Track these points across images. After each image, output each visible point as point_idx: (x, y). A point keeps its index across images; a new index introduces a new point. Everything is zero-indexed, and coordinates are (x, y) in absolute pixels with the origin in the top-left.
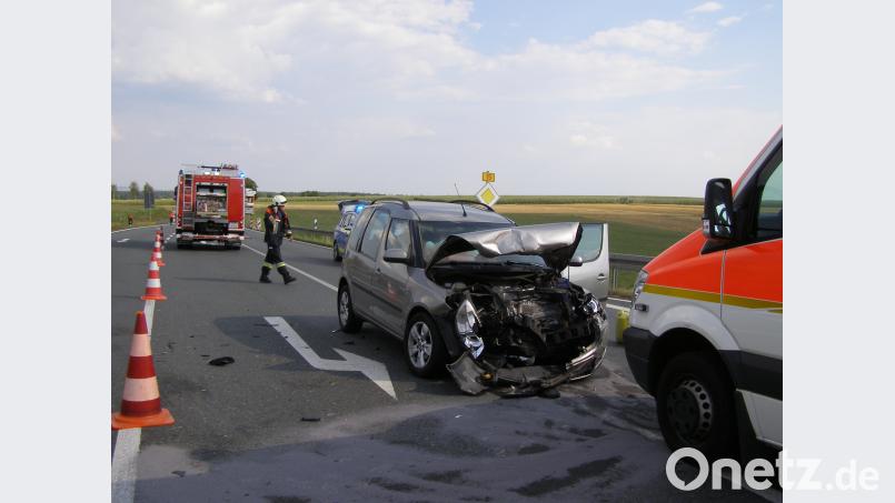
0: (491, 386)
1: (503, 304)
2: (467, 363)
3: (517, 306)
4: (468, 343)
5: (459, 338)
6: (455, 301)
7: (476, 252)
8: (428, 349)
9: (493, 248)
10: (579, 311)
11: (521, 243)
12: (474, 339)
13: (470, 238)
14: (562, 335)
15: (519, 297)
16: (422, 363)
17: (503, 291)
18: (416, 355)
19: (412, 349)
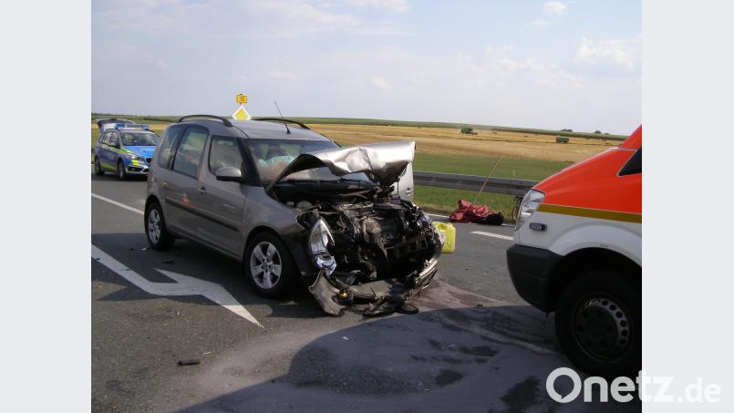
0: (349, 303)
1: (348, 221)
2: (323, 282)
3: (361, 223)
4: (320, 262)
5: (310, 258)
6: (307, 221)
7: (326, 169)
8: (278, 270)
9: (343, 166)
10: (413, 225)
11: (369, 162)
12: (326, 258)
13: (323, 157)
14: (402, 249)
15: (360, 212)
16: (268, 284)
17: (345, 208)
18: (261, 276)
19: (256, 270)
